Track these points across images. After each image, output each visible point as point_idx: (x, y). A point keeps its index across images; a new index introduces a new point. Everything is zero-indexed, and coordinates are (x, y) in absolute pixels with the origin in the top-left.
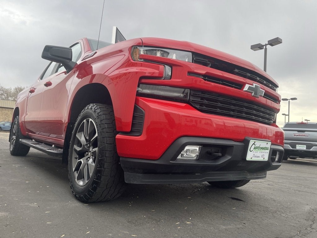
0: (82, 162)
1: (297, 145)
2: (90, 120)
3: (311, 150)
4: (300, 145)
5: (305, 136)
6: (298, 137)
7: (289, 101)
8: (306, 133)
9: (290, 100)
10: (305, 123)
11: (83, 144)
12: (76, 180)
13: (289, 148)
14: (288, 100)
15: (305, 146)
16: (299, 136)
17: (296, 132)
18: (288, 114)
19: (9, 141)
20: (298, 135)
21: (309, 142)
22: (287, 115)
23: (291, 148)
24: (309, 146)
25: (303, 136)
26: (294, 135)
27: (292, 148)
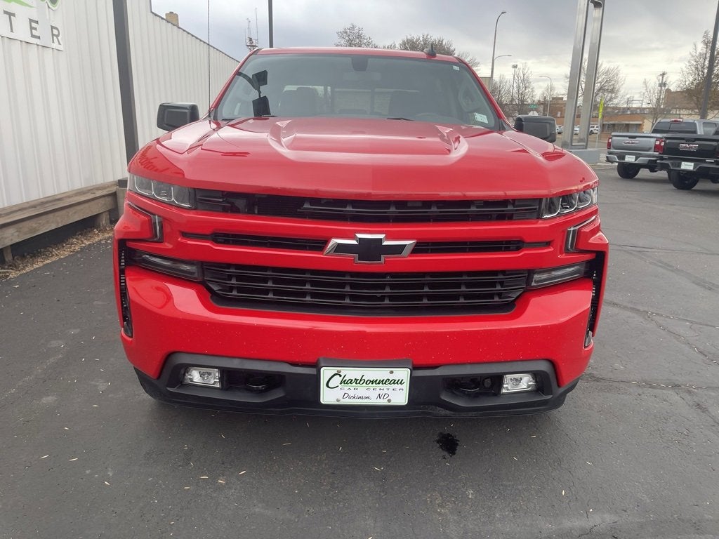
17: (627, 138)
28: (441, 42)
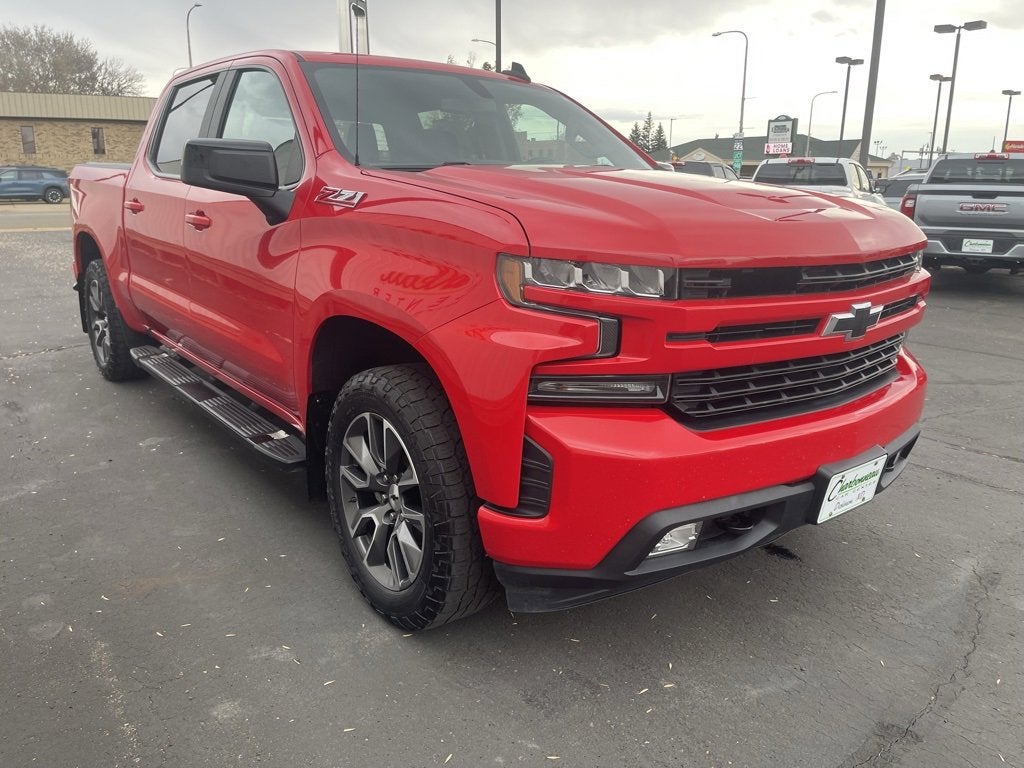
0: (377, 524)
1: (965, 241)
2: (387, 424)
3: (1006, 255)
4: (974, 241)
5: (993, 210)
6: (972, 212)
7: (959, 36)
8: (999, 199)
9: (962, 30)
10: (1002, 158)
11: (369, 475)
12: (365, 562)
13: (938, 252)
14: (957, 31)
15: (991, 242)
16: (976, 209)
17: (969, 198)
18: (950, 75)
19: (85, 330)
20: (972, 209)
21: (1003, 230)
22: (946, 79)
23: (946, 252)
24: (1002, 244)
25: (989, 209)
26: (961, 209)
27: (949, 249)
28: (69, 41)
